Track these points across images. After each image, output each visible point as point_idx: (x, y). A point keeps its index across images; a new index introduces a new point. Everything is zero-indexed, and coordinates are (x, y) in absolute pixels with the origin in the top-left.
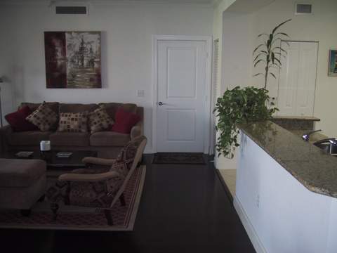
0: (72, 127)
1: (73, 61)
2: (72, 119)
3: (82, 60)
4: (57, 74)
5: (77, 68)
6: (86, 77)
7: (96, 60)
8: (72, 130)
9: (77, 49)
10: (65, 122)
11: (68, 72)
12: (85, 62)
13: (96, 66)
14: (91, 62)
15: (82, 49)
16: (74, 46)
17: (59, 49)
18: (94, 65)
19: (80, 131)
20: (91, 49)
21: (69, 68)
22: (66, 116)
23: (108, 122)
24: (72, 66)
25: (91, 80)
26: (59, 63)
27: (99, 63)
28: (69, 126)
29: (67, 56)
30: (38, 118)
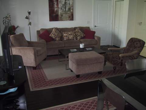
0: (70, 38)
1: (61, 9)
2: (70, 35)
3: (66, 8)
4: (54, 14)
5: (63, 12)
6: (67, 16)
7: (71, 8)
8: (70, 39)
9: (63, 3)
10: (67, 36)
11: (59, 14)
12: (67, 9)
13: (71, 11)
14: (69, 9)
15: (65, 3)
16: (62, 1)
17: (56, 3)
18: (70, 10)
19: (73, 40)
20: (69, 3)
21: (60, 12)
22: (66, 33)
23: (83, 35)
24: (61, 11)
25: (69, 17)
26: (56, 9)
27: (73, 9)
28: (69, 38)
29: (59, 6)
30: (55, 35)
